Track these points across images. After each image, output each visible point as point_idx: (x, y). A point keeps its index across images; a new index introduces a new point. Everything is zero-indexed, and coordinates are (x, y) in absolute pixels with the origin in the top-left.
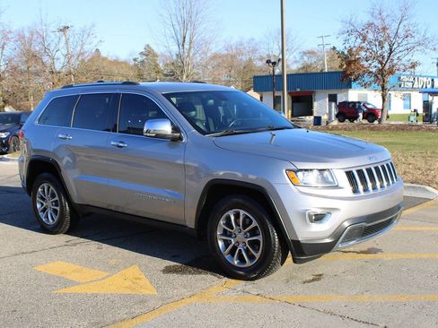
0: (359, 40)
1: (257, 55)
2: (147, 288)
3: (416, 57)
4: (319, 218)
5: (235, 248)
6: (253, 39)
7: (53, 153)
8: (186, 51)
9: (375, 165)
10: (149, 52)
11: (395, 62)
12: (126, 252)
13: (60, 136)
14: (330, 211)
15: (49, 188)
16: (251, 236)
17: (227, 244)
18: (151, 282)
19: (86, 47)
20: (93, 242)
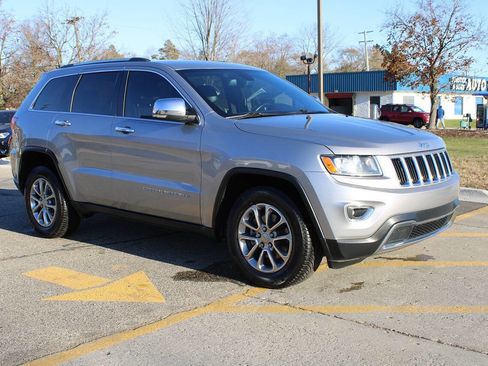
0: (405, 35)
1: (291, 53)
2: (154, 296)
3: (470, 53)
4: (360, 213)
5: (259, 250)
6: (286, 36)
7: (50, 143)
8: (210, 46)
9: (427, 154)
10: (169, 49)
11: (446, 59)
12: (132, 258)
13: (57, 122)
14: (373, 205)
15: (44, 184)
16: (278, 236)
17: (250, 245)
18: (159, 290)
19: (98, 39)
20: (95, 246)
